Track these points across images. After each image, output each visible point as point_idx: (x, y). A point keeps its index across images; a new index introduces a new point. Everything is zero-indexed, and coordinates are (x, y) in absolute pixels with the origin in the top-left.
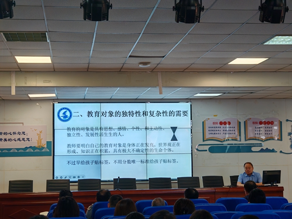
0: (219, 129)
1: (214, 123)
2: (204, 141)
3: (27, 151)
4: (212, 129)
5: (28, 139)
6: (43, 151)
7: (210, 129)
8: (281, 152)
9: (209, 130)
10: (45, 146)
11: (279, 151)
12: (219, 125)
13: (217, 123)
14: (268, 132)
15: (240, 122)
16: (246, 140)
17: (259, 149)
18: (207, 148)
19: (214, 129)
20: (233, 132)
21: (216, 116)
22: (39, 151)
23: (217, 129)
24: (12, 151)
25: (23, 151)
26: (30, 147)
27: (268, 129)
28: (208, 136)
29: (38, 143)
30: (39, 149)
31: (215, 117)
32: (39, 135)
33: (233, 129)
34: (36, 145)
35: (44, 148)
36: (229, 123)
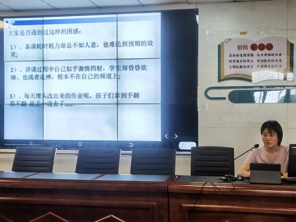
0: (250, 58)
1: (239, 47)
4: (236, 58)
7: (232, 58)
9: (230, 61)
12: (250, 51)
18: (225, 93)
19: (239, 58)
21: (245, 33)
28: (228, 71)
31: (243, 36)
33: (278, 58)
36: (270, 47)
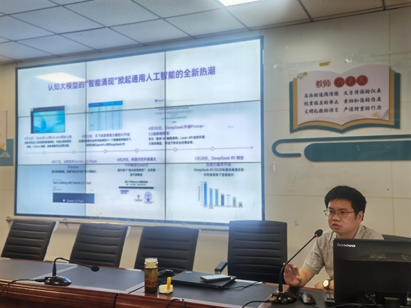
0: (334, 98)
2: (292, 131)
4: (314, 99)
6: (2, 155)
7: (309, 100)
9: (306, 104)
10: (5, 148)
12: (333, 88)
13: (327, 83)
15: (398, 76)
18: (300, 148)
19: (319, 99)
20: (376, 104)
21: (326, 64)
23: (329, 98)
31: (324, 68)
33: (376, 95)
36: (363, 80)
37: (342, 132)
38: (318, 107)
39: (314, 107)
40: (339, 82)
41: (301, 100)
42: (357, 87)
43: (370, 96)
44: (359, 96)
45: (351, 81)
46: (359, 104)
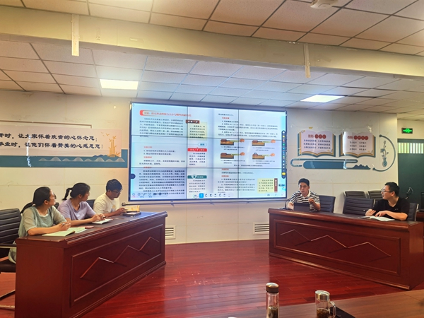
0: (315, 143)
1: (309, 136)
2: (299, 155)
3: (97, 160)
4: (308, 142)
5: (98, 146)
6: (117, 161)
7: (306, 142)
8: (374, 169)
9: (304, 144)
10: (120, 156)
11: (372, 169)
12: (314, 139)
13: (312, 136)
14: (363, 148)
15: (335, 136)
16: (340, 156)
17: (353, 165)
18: (302, 163)
19: (309, 142)
20: (329, 146)
21: (312, 128)
22: (111, 161)
23: (313, 143)
24: (75, 160)
25: (90, 161)
26: (101, 156)
27: (363, 145)
28: (303, 150)
29: (111, 151)
30: (112, 158)
31: (311, 130)
32: (112, 141)
33: (329, 143)
34: (108, 154)
35: (118, 157)
36: (324, 137)
37: (317, 157)
38: (309, 146)
39: (307, 146)
40: (316, 136)
41: (302, 142)
42: (322, 139)
43: (327, 143)
44: (323, 143)
45: (320, 137)
46: (323, 146)
